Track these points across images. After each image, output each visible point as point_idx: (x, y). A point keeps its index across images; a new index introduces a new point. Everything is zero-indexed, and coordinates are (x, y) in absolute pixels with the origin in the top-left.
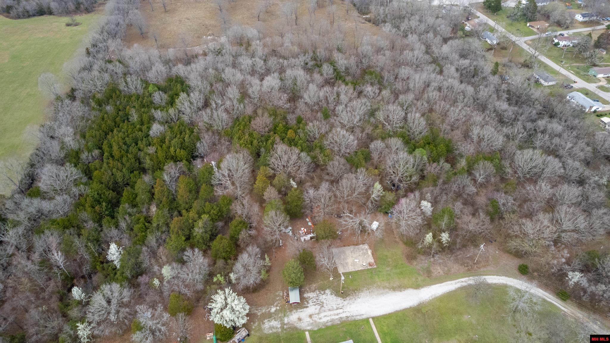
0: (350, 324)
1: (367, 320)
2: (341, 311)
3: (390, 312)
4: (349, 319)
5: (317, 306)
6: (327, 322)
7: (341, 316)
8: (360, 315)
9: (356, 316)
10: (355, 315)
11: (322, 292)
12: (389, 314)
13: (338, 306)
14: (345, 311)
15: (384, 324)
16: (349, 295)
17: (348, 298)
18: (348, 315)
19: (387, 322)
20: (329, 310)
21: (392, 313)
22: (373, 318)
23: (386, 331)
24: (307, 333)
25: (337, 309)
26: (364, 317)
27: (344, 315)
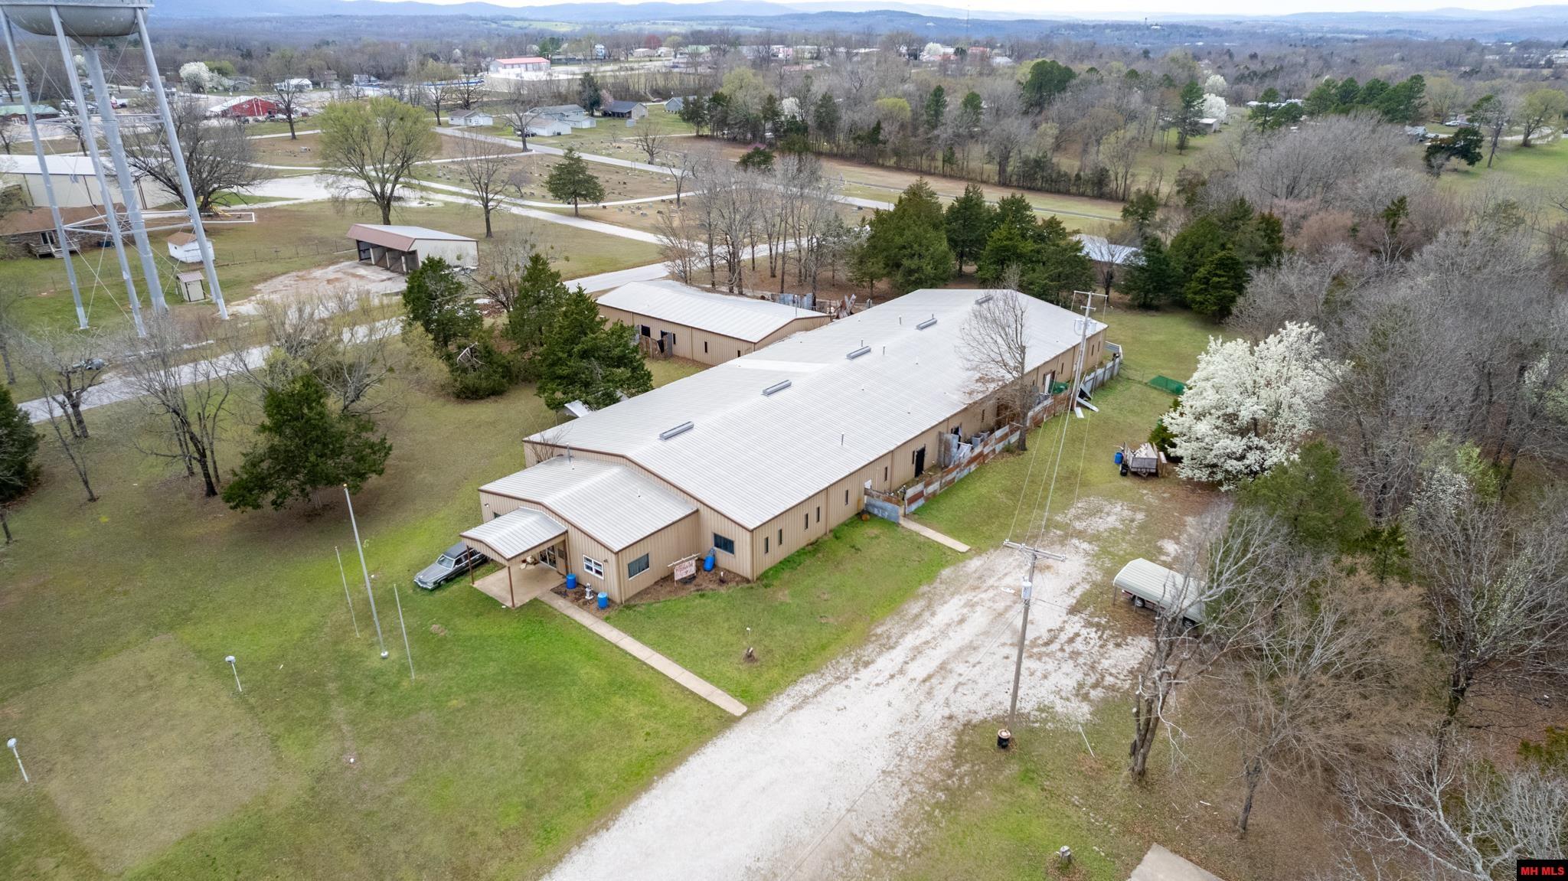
0: (824, 648)
1: (754, 701)
2: (919, 669)
3: (645, 800)
4: (846, 664)
5: (1046, 636)
6: (929, 606)
7: (898, 655)
8: (806, 700)
9: (824, 688)
10: (835, 689)
11: (1096, 694)
12: (647, 787)
13: (952, 681)
14: (900, 681)
15: (650, 725)
16: (958, 759)
17: (945, 738)
18: (865, 674)
19: (639, 741)
20: (973, 647)
21: (634, 796)
22: (728, 721)
23: (618, 701)
24: (962, 547)
25: (943, 668)
26: (781, 704)
27: (887, 662)
